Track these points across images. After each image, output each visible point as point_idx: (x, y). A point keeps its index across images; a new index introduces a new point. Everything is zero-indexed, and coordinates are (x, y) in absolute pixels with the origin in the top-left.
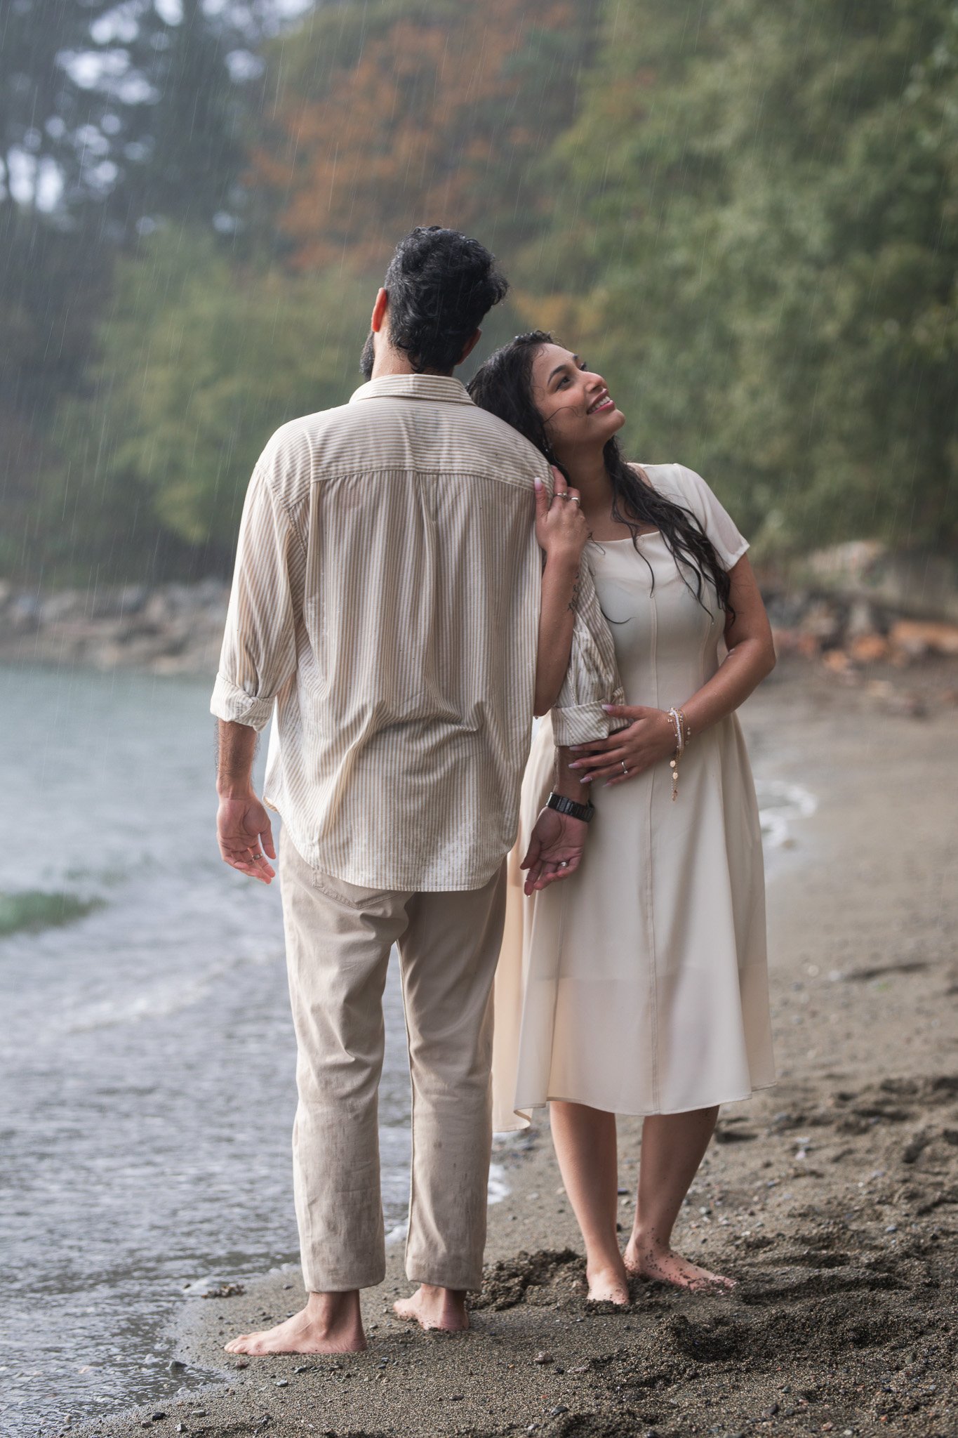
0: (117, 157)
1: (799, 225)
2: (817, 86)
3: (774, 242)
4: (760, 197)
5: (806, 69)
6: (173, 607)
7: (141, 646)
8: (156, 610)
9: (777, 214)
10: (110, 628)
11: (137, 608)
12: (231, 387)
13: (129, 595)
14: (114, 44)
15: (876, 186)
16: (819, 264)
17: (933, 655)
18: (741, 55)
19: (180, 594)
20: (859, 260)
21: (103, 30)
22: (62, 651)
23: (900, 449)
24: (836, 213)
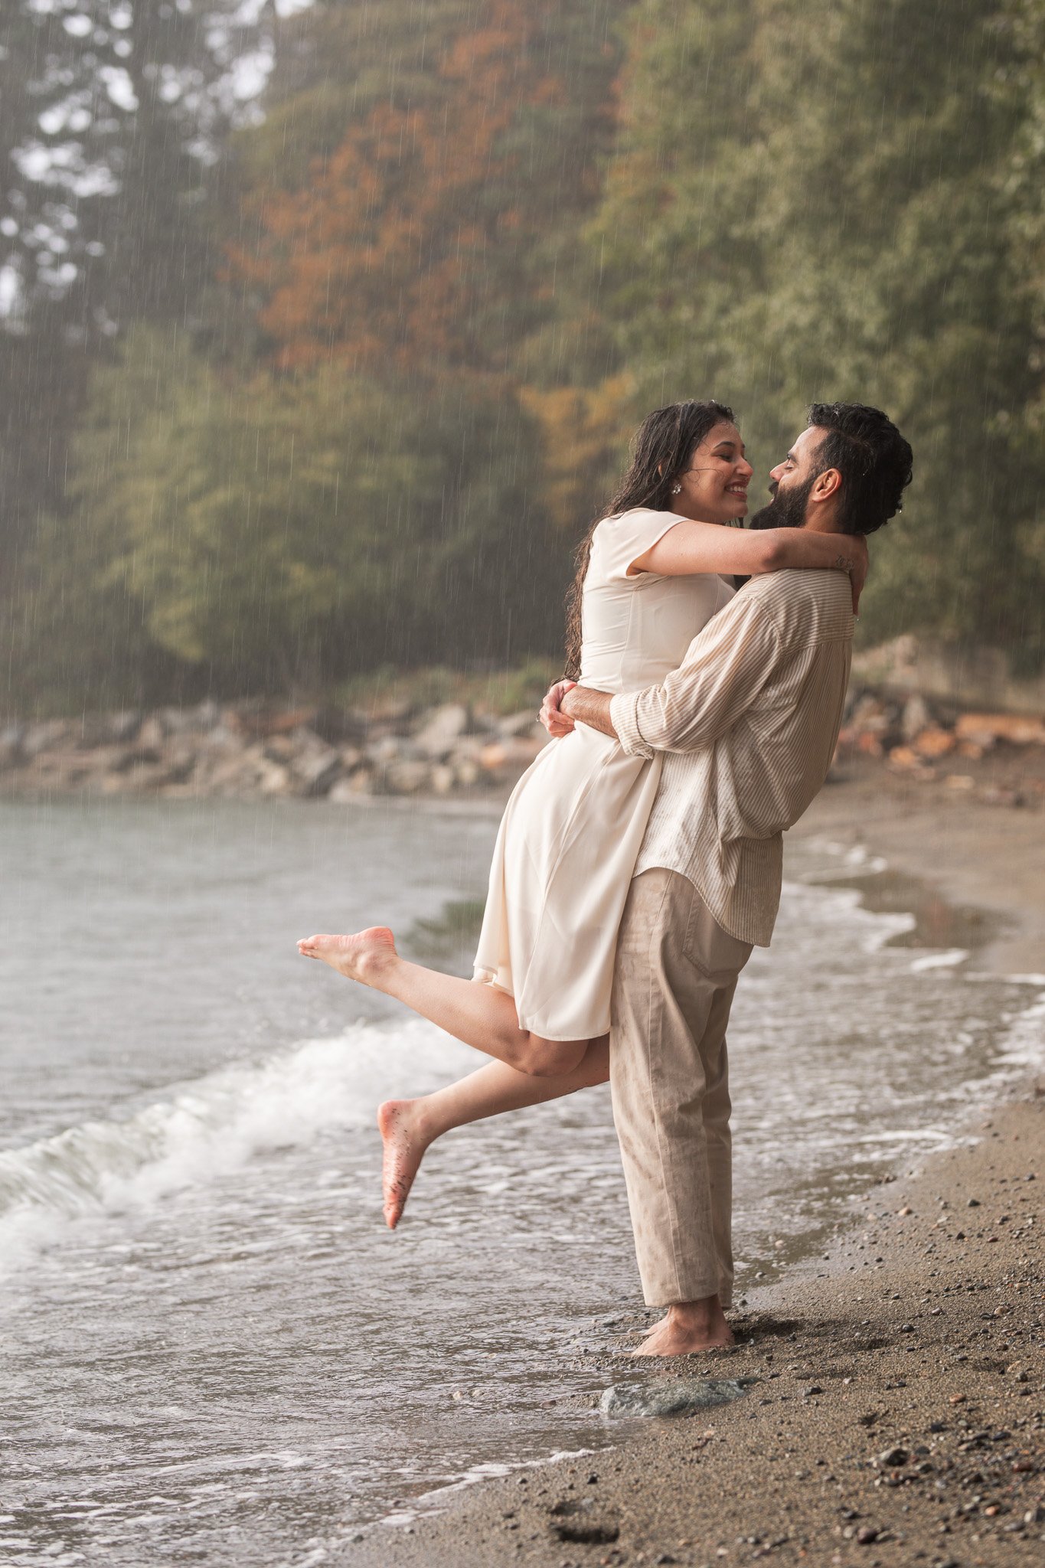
0: (76, 257)
1: (852, 311)
2: (864, 166)
3: (828, 328)
4: (808, 282)
5: (851, 148)
6: (167, 732)
7: (141, 774)
8: (151, 734)
9: (827, 298)
10: (103, 757)
11: (132, 733)
12: (222, 496)
13: (121, 721)
14: (64, 136)
15: (930, 269)
16: (875, 349)
17: (1002, 746)
18: (780, 138)
19: (175, 717)
20: (916, 344)
21: (51, 122)
22: (55, 780)
23: (963, 537)
24: (889, 297)
